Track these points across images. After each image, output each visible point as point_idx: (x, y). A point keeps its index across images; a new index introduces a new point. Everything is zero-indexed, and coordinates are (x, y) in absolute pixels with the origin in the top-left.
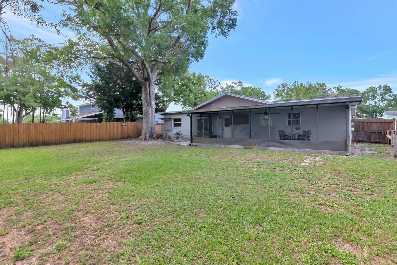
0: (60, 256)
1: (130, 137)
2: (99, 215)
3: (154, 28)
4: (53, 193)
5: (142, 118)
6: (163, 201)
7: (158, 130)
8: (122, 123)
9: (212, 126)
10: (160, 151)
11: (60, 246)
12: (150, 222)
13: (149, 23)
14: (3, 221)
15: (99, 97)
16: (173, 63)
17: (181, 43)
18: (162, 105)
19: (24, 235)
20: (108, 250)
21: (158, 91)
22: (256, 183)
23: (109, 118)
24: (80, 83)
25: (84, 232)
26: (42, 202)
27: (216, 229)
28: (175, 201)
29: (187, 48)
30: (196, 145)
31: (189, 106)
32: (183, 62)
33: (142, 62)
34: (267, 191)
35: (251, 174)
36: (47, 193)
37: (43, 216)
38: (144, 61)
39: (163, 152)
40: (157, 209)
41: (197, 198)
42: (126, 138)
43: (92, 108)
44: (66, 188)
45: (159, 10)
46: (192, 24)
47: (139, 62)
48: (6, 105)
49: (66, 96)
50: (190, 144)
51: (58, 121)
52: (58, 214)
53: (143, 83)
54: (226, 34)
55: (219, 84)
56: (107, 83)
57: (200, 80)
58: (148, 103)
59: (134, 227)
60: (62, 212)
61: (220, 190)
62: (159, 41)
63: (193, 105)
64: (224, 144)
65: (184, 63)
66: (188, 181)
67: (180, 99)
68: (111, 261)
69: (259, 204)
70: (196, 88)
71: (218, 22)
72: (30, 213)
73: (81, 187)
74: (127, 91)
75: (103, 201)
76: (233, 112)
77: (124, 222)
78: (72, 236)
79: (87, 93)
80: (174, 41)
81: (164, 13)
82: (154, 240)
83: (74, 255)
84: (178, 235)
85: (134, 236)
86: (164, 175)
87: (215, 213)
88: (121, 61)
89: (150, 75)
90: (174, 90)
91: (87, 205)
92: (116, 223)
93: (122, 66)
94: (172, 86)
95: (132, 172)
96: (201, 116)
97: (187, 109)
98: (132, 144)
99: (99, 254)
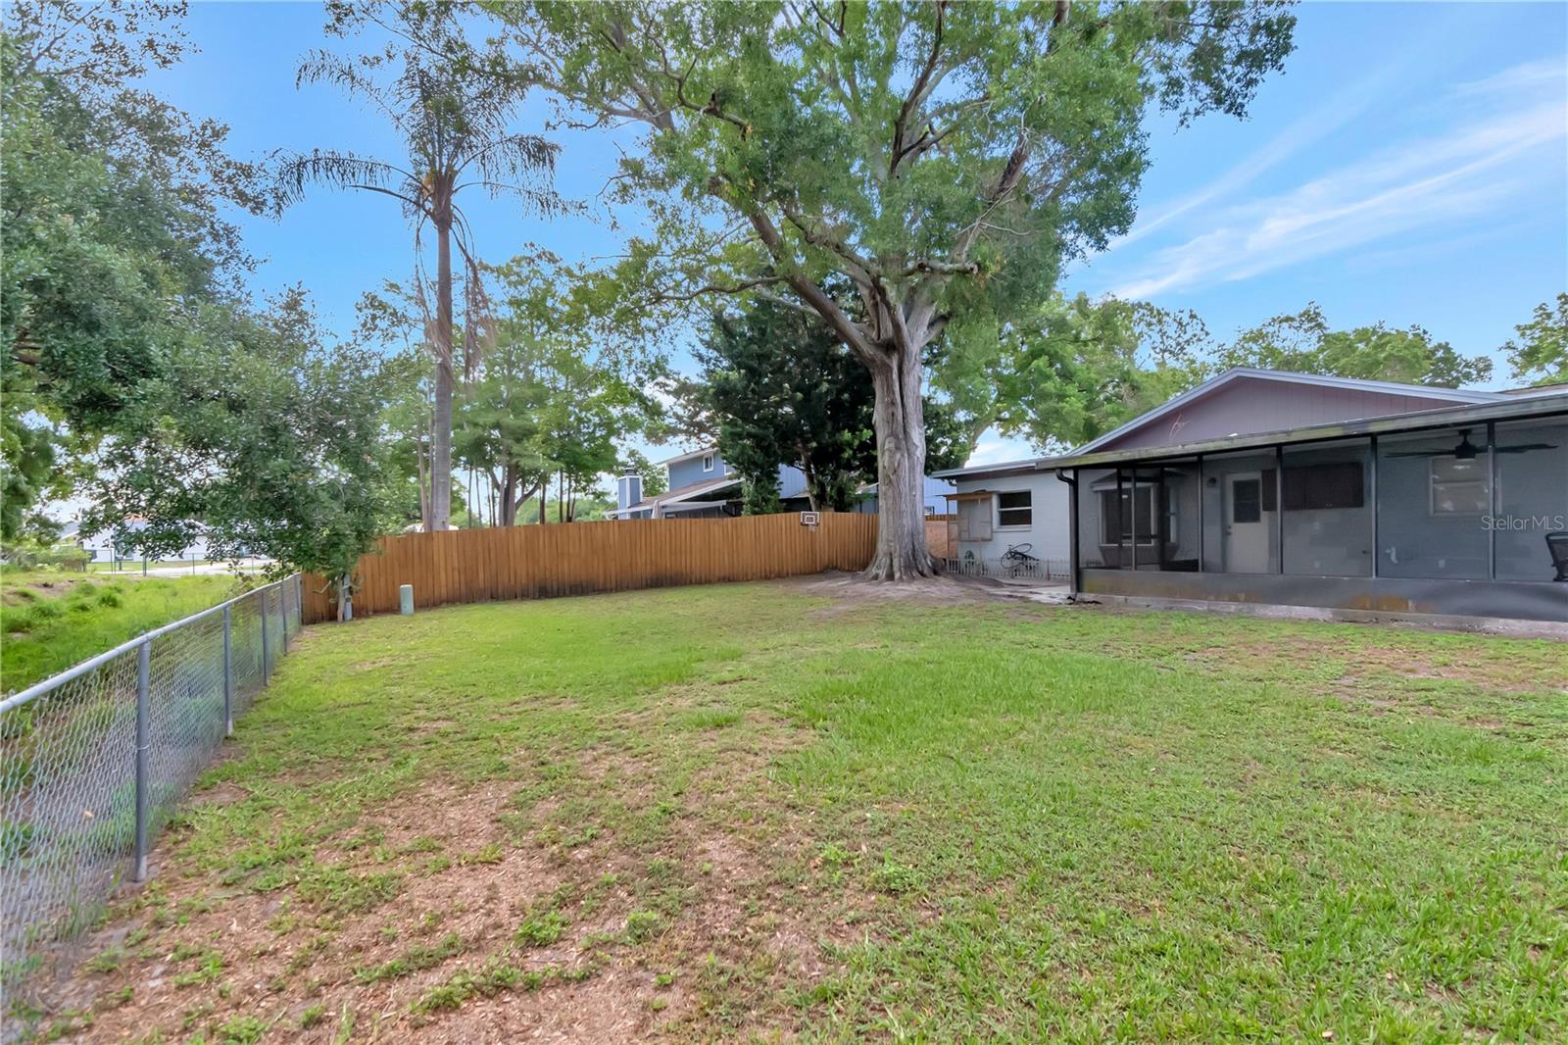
0: (644, 957)
1: (835, 568)
2: (750, 838)
3: (914, 142)
4: (609, 749)
5: (876, 496)
6: (979, 820)
7: (936, 538)
8: (804, 516)
9: (1173, 520)
10: (947, 621)
11: (642, 926)
12: (930, 894)
13: (896, 123)
14: (488, 820)
15: (727, 427)
16: (994, 269)
17: (1026, 179)
18: (949, 442)
19: (542, 870)
20: (789, 968)
21: (932, 389)
22: (1421, 787)
23: (764, 499)
24: (668, 382)
25: (708, 890)
26: (581, 774)
27: (1217, 968)
28: (1025, 825)
29: (1054, 198)
30: (1096, 602)
31: (1061, 439)
32: (1038, 257)
33: (873, 281)
34: (1486, 833)
35: (1387, 740)
36: (594, 749)
37: (587, 820)
38: (879, 276)
39: (960, 626)
40: (953, 848)
41: (1117, 822)
42: (821, 572)
43: (707, 467)
44: (643, 735)
45: (932, 63)
46: (1077, 91)
47: (862, 283)
48: (474, 471)
49: (627, 431)
50: (1069, 598)
51: (608, 515)
52: (628, 819)
53: (879, 362)
54: (1239, 100)
55: (1198, 332)
56: (753, 374)
57: (1111, 321)
58: (897, 437)
59: (873, 903)
60: (638, 813)
61: (1224, 798)
62: (936, 190)
63: (1079, 432)
64: (1234, 599)
65: (1041, 260)
66: (1074, 751)
67: (1025, 413)
68: (799, 1007)
69: (1444, 890)
70: (1091, 362)
71: (1195, 54)
72: (552, 806)
73: (688, 735)
74: (821, 396)
75: (760, 791)
76: (1279, 454)
77: (836, 878)
78: (673, 899)
79: (691, 417)
80: (993, 178)
81: (955, 70)
82: (951, 966)
83: (682, 963)
84: (1046, 964)
85: (875, 934)
86: (971, 716)
87: (1207, 899)
88: (798, 289)
89: (905, 328)
90: (999, 377)
91: (710, 799)
92: (808, 877)
93: (802, 307)
94: (988, 365)
95: (851, 698)
96: (1121, 479)
97: (1052, 450)
98: (842, 593)
99: (759, 975)
